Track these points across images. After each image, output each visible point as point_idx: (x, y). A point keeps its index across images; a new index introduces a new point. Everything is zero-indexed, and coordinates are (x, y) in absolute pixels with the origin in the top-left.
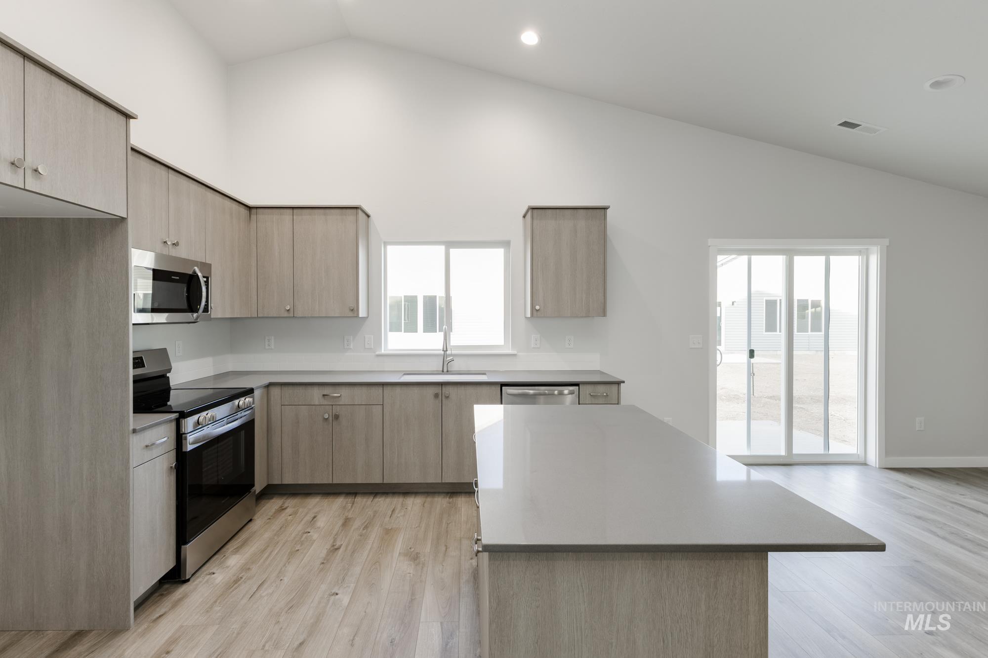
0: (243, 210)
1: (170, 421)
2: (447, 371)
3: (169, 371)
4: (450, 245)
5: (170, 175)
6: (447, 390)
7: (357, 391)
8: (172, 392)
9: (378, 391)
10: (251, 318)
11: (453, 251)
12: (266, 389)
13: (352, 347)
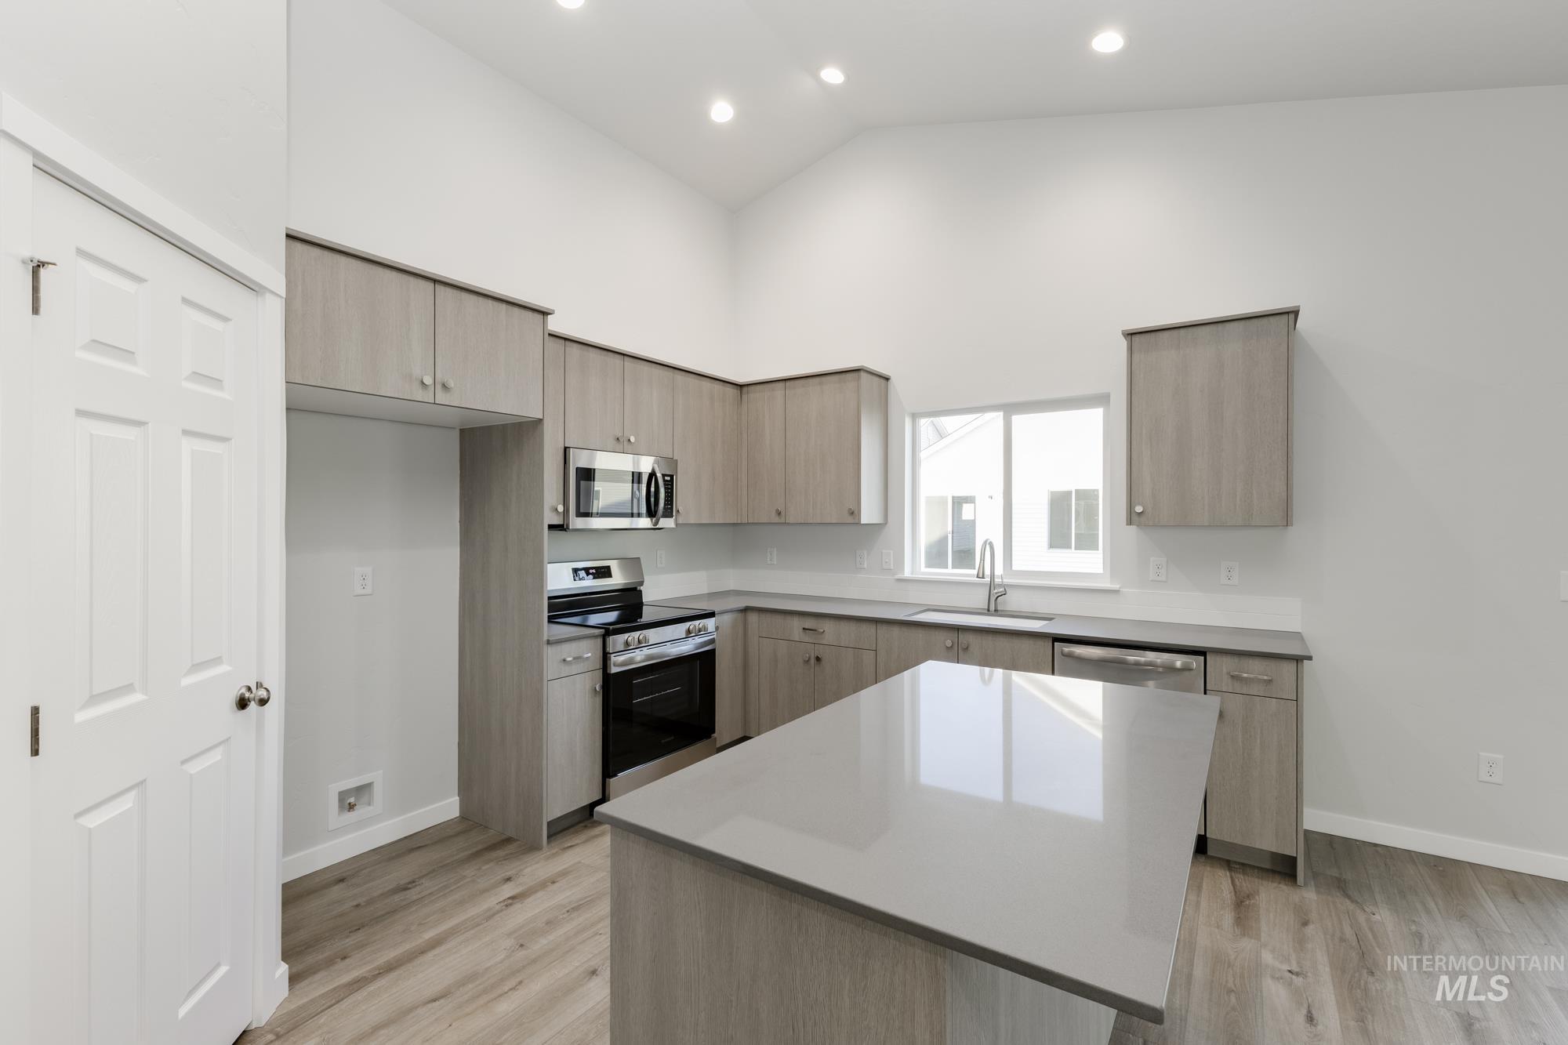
0: (730, 390)
1: (595, 637)
2: (996, 610)
3: (642, 583)
4: (1010, 409)
5: (626, 363)
6: (965, 638)
7: (845, 627)
8: (644, 607)
9: (869, 630)
10: (741, 524)
11: (1017, 420)
12: (740, 615)
13: (865, 566)
